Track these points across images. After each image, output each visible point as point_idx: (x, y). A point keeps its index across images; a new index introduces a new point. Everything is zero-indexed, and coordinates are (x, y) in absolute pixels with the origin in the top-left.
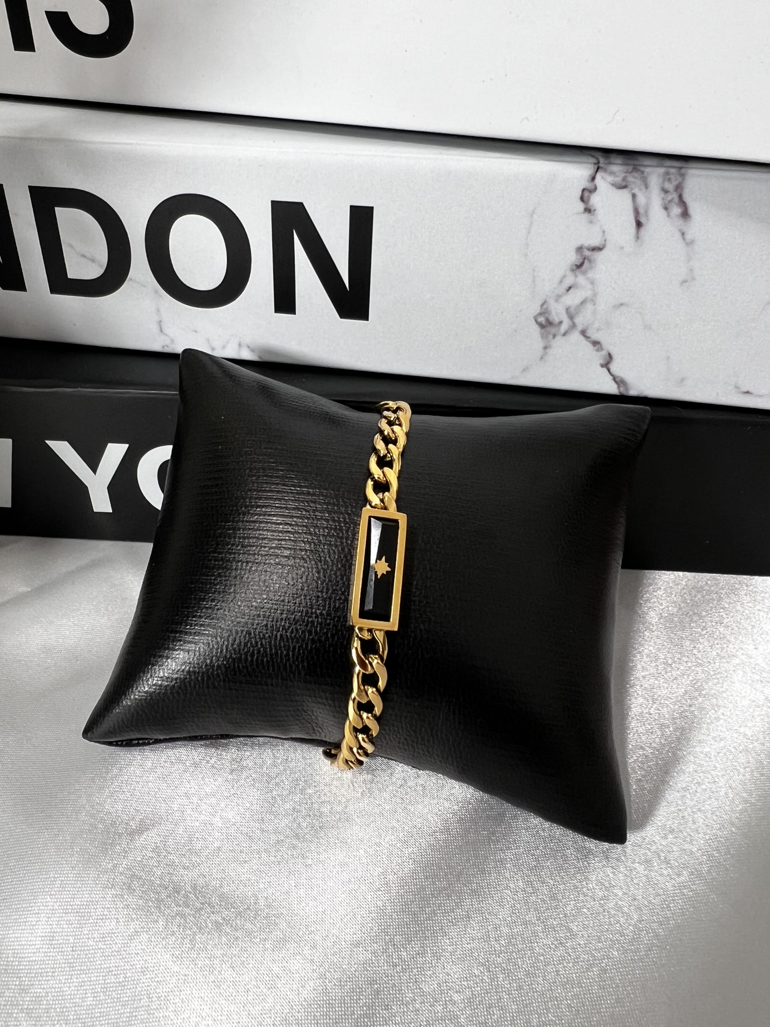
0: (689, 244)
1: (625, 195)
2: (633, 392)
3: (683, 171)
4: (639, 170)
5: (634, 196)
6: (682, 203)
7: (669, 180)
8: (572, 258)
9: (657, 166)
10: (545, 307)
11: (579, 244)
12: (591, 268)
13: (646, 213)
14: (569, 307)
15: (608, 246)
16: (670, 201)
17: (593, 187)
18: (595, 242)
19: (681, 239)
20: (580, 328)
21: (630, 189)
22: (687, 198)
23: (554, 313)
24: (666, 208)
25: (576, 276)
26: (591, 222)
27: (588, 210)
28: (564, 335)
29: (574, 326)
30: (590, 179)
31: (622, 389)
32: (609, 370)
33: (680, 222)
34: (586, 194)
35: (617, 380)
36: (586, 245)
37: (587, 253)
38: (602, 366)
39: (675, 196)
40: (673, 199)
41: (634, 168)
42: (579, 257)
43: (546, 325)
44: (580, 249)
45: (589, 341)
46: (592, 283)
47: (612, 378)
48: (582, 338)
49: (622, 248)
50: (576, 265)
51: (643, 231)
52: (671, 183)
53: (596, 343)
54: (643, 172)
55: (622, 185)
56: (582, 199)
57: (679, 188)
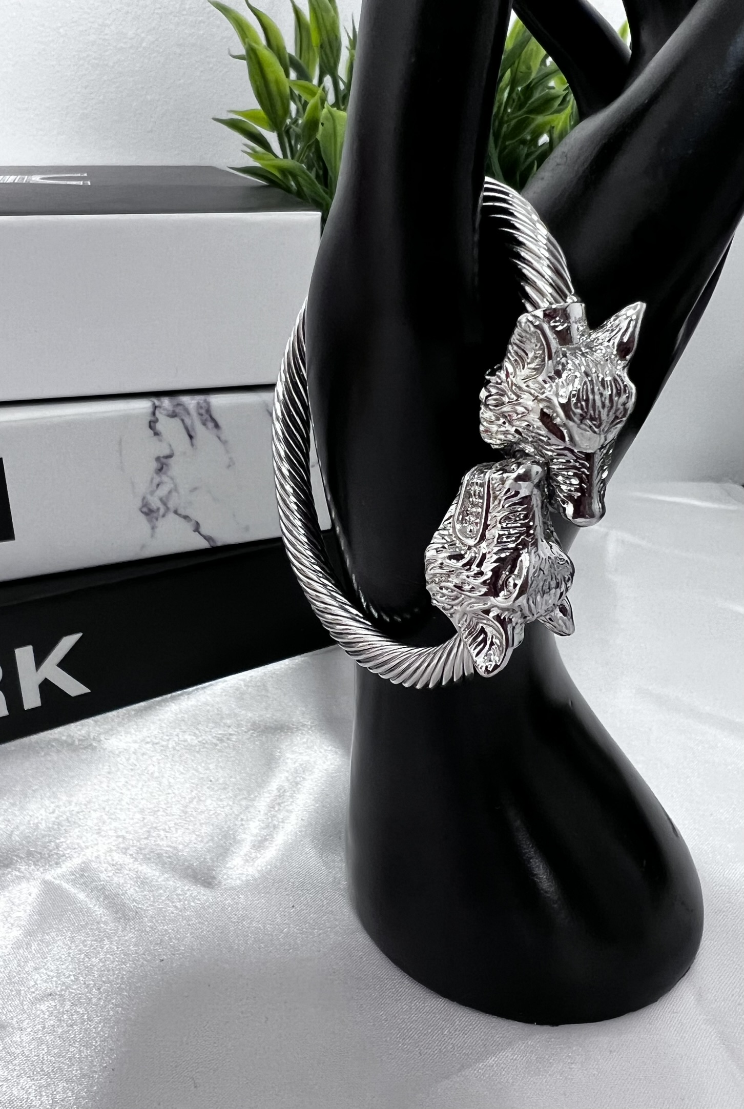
0: (224, 443)
1: (178, 422)
2: (219, 544)
3: (208, 400)
4: (180, 404)
5: (183, 421)
6: (213, 420)
7: (201, 408)
8: (154, 465)
9: (191, 400)
10: (145, 501)
11: (156, 456)
12: (169, 469)
13: (193, 429)
14: (161, 498)
15: (177, 453)
16: (206, 420)
17: (156, 419)
18: (167, 452)
19: (219, 441)
20: (172, 509)
21: (179, 417)
22: (215, 416)
23: (153, 505)
24: (204, 424)
25: (160, 477)
26: (160, 441)
27: (156, 434)
28: (163, 516)
29: (168, 509)
30: (152, 414)
31: (212, 544)
32: (200, 533)
33: (215, 430)
35: (206, 538)
36: (162, 456)
37: (164, 460)
38: (194, 531)
39: (206, 416)
41: (177, 404)
42: (159, 464)
43: (149, 512)
44: (158, 459)
45: (181, 517)
46: (172, 479)
47: (202, 537)
48: (177, 517)
49: (185, 453)
50: (158, 469)
51: (194, 441)
52: (203, 409)
53: (186, 517)
54: (183, 404)
55: (173, 415)
56: (150, 427)
57: (208, 411)
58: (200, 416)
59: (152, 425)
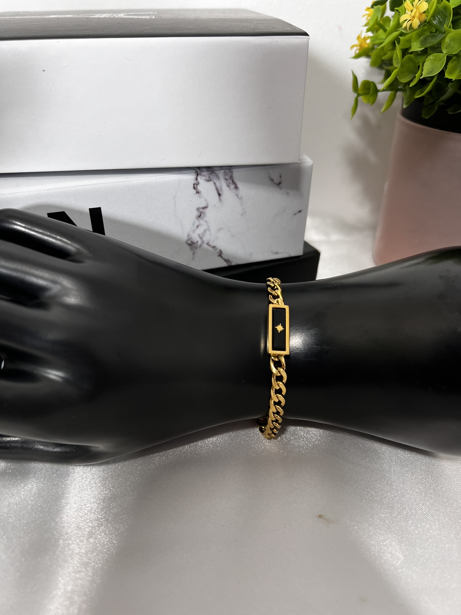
0: (241, 199)
1: (211, 184)
2: (234, 264)
3: (231, 170)
4: (214, 173)
5: (215, 183)
6: (234, 183)
7: (227, 175)
8: (196, 213)
9: (221, 170)
10: (189, 236)
11: (197, 207)
12: (205, 216)
13: (221, 189)
14: (200, 234)
15: (210, 206)
16: (229, 183)
17: (198, 183)
18: (204, 205)
19: (237, 197)
20: (206, 242)
21: (212, 181)
22: (236, 181)
23: (193, 238)
24: (228, 186)
26: (200, 197)
27: (198, 192)
28: (200, 246)
29: (203, 242)
30: (195, 179)
31: (229, 264)
32: (222, 257)
33: (235, 191)
34: (195, 186)
35: (226, 260)
36: (200, 207)
37: (202, 210)
38: (219, 256)
40: (230, 182)
41: (212, 172)
42: (199, 212)
43: (191, 244)
44: (198, 209)
45: (211, 247)
46: (206, 222)
47: (223, 260)
48: (207, 246)
49: (215, 205)
50: (198, 216)
51: (221, 197)
52: (228, 176)
53: (214, 247)
54: (216, 173)
55: (209, 180)
56: (194, 188)
57: (231, 178)
58: (226, 181)
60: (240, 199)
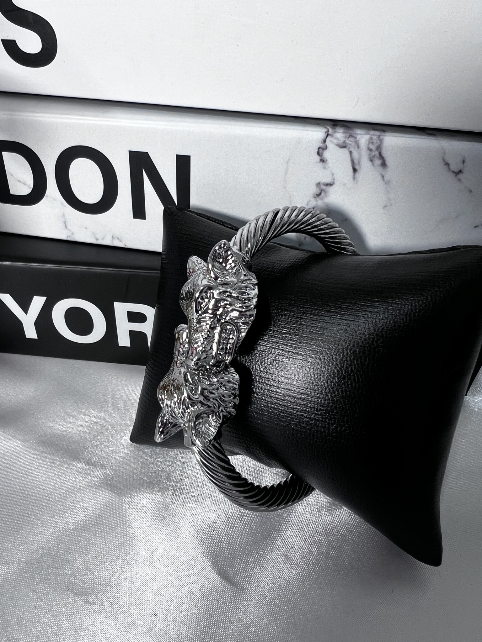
1: (345, 151)
3: (381, 137)
4: (353, 137)
5: (351, 152)
6: (381, 157)
7: (373, 143)
8: (314, 190)
9: (365, 134)
11: (318, 181)
12: (326, 196)
13: (359, 162)
15: (337, 183)
17: (325, 147)
18: (328, 180)
19: (382, 179)
21: (348, 148)
22: (385, 154)
24: (371, 161)
25: (317, 201)
26: (324, 168)
27: (322, 161)
30: (323, 142)
33: (381, 169)
36: (322, 182)
37: (323, 187)
39: (377, 153)
40: (375, 155)
41: (350, 135)
42: (318, 189)
44: (318, 184)
49: (345, 184)
50: (317, 194)
51: (357, 174)
54: (356, 138)
55: (343, 146)
56: (318, 153)
57: (379, 148)
58: (369, 152)
59: (320, 151)
60: (386, 183)
